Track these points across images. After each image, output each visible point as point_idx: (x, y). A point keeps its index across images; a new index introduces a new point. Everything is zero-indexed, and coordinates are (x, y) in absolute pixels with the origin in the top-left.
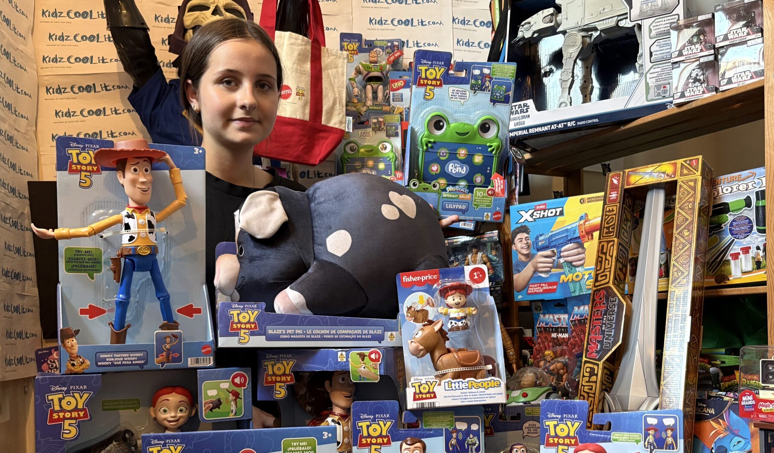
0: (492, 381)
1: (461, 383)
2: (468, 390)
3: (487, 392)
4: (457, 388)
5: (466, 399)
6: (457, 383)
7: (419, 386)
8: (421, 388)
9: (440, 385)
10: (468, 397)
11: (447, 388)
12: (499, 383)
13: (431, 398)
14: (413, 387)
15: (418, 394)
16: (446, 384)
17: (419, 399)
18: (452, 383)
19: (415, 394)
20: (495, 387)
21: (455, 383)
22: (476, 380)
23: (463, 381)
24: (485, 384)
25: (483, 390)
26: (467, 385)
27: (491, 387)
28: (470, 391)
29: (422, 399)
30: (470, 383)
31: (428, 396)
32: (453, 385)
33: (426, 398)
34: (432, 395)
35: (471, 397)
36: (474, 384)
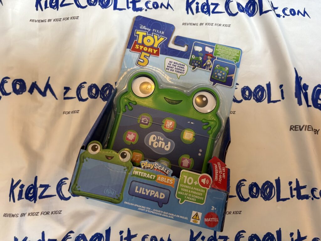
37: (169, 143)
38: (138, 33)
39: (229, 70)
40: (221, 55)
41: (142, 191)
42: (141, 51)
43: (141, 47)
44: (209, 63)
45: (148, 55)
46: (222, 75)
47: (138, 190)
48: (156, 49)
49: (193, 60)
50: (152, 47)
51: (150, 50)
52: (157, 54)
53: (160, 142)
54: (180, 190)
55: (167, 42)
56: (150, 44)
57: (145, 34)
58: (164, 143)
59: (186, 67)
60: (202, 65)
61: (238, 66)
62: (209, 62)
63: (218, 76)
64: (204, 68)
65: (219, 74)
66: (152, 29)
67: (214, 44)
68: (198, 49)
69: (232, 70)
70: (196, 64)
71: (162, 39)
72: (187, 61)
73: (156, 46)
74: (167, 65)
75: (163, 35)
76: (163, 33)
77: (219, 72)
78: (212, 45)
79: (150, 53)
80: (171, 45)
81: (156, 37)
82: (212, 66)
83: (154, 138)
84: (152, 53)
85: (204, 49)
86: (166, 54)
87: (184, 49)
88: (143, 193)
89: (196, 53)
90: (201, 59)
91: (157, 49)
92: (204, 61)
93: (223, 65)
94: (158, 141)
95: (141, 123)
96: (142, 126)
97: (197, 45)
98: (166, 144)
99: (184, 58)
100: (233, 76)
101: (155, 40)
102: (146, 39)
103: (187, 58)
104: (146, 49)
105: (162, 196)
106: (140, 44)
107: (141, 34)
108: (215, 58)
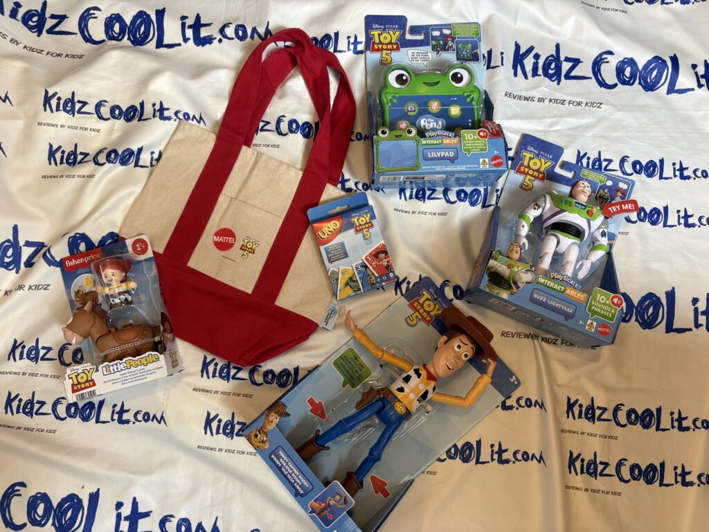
0: (150, 356)
1: (118, 364)
2: (127, 371)
3: (147, 368)
4: (116, 370)
5: (126, 380)
6: (115, 366)
7: (76, 376)
8: (79, 378)
9: (97, 370)
10: (129, 378)
11: (105, 373)
12: (157, 357)
13: (90, 386)
14: (70, 378)
15: (77, 385)
16: (104, 369)
17: (78, 390)
18: (109, 366)
19: (73, 385)
20: (153, 361)
21: (112, 366)
22: (134, 359)
23: (121, 362)
24: (143, 361)
25: (143, 367)
26: (125, 365)
27: (150, 362)
28: (129, 370)
29: (82, 389)
30: (128, 362)
31: (87, 384)
32: (111, 368)
33: (85, 388)
34: (91, 383)
35: (131, 377)
36: (132, 363)
37: (440, 122)
38: (372, 33)
39: (472, 47)
40: (460, 33)
41: (434, 155)
42: (381, 50)
43: (380, 46)
44: (450, 45)
45: (389, 52)
46: (467, 53)
47: (431, 154)
48: (394, 44)
49: (435, 45)
50: (391, 43)
51: (390, 47)
52: (398, 49)
53: (432, 123)
54: (464, 146)
55: (403, 35)
56: (388, 41)
57: (380, 32)
58: (435, 124)
59: (430, 55)
60: (445, 48)
61: (480, 40)
62: (450, 43)
63: (464, 55)
64: (448, 50)
65: (464, 53)
66: (385, 26)
67: (450, 25)
68: (436, 33)
69: (475, 46)
70: (439, 49)
71: (398, 33)
72: (429, 48)
73: (394, 41)
74: (410, 57)
75: (397, 29)
76: (397, 27)
77: (463, 50)
78: (448, 26)
79: (390, 50)
80: (408, 37)
81: (391, 32)
82: (454, 47)
83: (425, 121)
84: (393, 49)
85: (442, 33)
86: (406, 47)
87: (421, 37)
88: (436, 156)
89: (435, 38)
90: (442, 43)
91: (396, 44)
92: (445, 44)
93: (465, 43)
94: (429, 123)
95: (408, 111)
96: (410, 113)
97: (433, 30)
98: (437, 123)
99: (425, 45)
100: (478, 51)
101: (391, 36)
102: (382, 37)
103: (428, 45)
104: (385, 47)
105: (452, 154)
106: (378, 44)
107: (376, 33)
108: (455, 38)
